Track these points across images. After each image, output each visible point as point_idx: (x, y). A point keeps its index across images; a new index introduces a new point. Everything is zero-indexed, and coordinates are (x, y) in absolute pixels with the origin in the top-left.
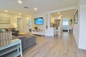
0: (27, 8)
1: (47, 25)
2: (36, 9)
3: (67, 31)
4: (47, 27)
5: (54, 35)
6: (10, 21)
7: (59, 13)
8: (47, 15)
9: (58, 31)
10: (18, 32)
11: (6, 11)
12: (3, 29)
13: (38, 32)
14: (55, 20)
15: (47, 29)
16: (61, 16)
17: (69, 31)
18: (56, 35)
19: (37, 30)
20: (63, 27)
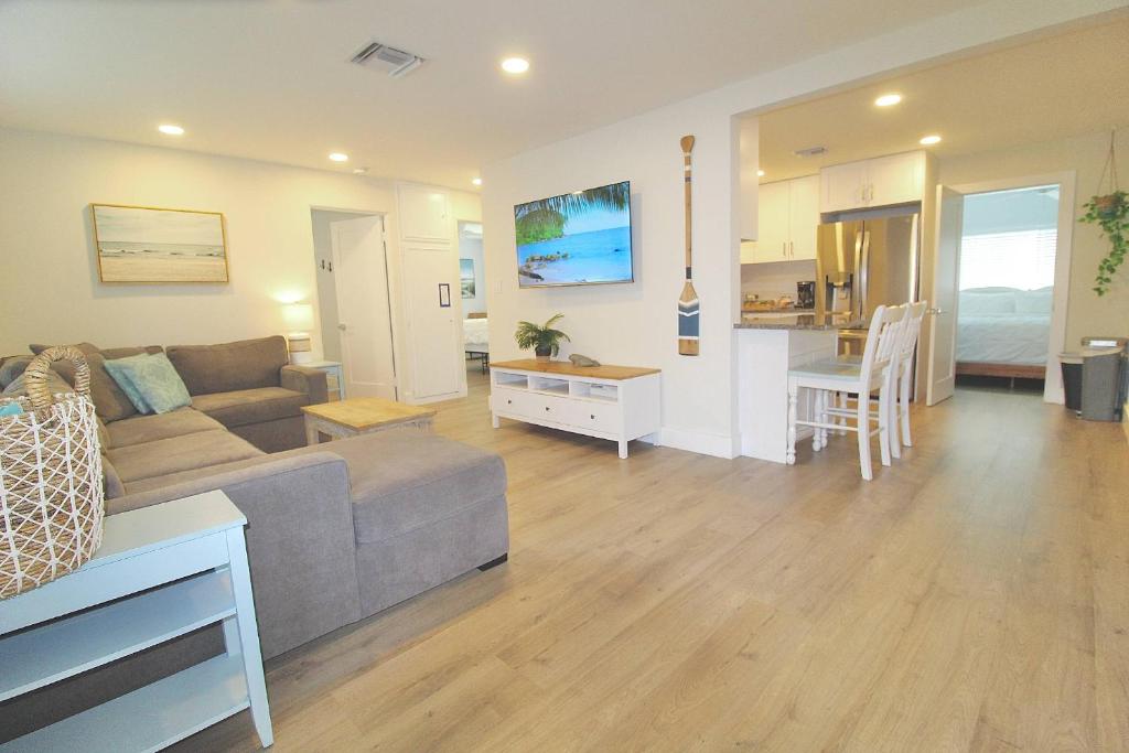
0: (397, 57)
1: (690, 291)
2: (515, 66)
3: (1031, 383)
4: (689, 325)
5: (803, 447)
6: (224, 256)
7: (888, 100)
8: (688, 143)
9: (861, 385)
10: (317, 387)
11: (171, 130)
12: (153, 350)
13: (564, 388)
14: (830, 218)
15: (689, 350)
16: (932, 140)
17: (1055, 392)
18: (833, 437)
19: (556, 367)
20: (964, 318)
